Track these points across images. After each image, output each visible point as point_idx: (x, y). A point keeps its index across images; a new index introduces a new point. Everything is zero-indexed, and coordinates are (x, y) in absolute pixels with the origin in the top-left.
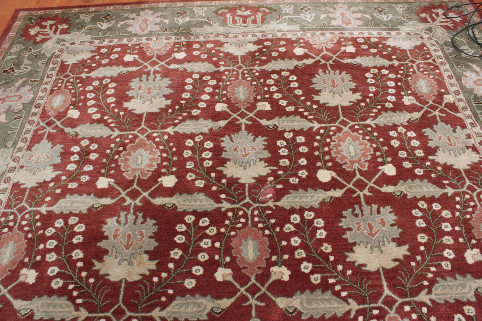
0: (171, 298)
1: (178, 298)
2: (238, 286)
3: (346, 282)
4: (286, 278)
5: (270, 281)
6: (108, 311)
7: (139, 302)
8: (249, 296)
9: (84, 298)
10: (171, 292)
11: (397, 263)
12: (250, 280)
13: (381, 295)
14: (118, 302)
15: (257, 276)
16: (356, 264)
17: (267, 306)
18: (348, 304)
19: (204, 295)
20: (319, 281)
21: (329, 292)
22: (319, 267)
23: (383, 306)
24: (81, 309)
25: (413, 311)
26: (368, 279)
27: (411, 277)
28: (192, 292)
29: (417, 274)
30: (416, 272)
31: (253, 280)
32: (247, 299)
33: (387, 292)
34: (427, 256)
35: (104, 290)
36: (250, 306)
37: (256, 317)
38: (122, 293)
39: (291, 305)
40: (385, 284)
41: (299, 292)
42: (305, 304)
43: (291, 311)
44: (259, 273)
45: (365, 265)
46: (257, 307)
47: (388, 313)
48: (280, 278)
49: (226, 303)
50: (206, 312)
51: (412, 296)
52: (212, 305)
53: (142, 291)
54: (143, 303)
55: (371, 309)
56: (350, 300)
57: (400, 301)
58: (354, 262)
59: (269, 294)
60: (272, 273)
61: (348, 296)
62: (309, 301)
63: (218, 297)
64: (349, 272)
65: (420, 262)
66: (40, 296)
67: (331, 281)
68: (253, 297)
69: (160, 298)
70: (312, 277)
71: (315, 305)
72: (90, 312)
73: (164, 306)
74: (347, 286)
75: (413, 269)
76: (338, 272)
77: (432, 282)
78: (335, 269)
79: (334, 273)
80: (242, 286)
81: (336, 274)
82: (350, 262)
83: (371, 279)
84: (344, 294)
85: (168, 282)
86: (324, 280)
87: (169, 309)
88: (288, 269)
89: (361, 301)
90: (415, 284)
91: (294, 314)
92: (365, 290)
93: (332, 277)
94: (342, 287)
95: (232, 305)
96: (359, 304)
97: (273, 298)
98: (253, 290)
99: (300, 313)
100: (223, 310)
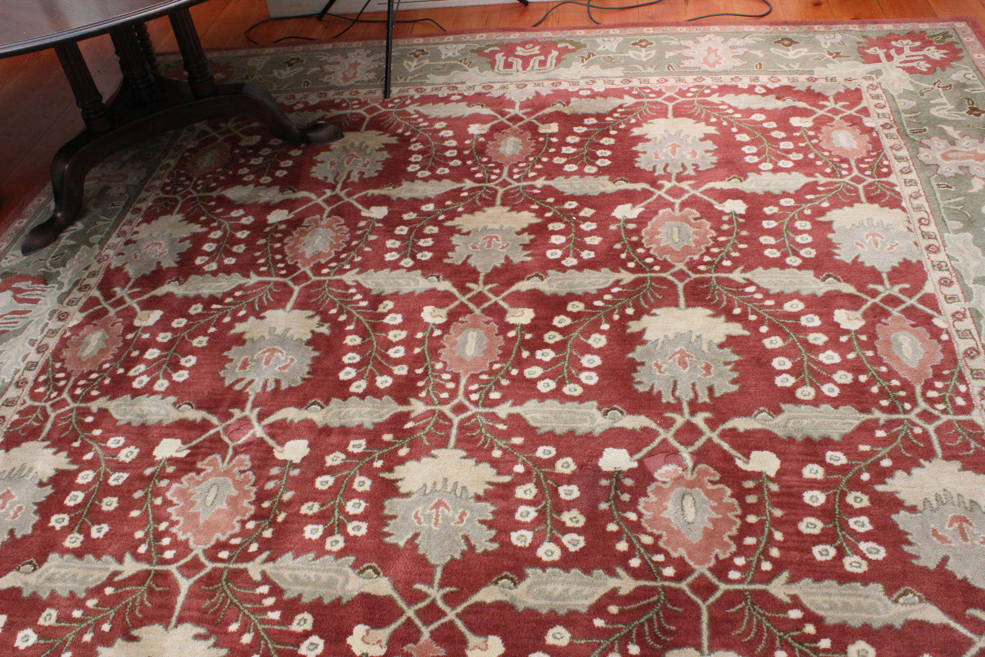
0: (598, 609)
1: (584, 610)
2: (459, 624)
3: (249, 609)
4: (360, 630)
5: (394, 626)
6: (727, 593)
7: (664, 608)
8: (440, 604)
9: (788, 621)
10: (599, 623)
11: (135, 633)
12: (432, 634)
13: (200, 580)
14: (709, 608)
15: (416, 642)
16: (212, 641)
17: (410, 583)
18: (263, 573)
19: (531, 613)
20: (298, 617)
21: (287, 596)
22: (288, 644)
23: (206, 562)
24: (787, 600)
25: (162, 550)
26: (205, 612)
27: (127, 604)
28: (553, 619)
29: (111, 608)
30: (112, 614)
31: (426, 633)
32: (446, 598)
33: (185, 584)
34: (70, 639)
35: (747, 632)
36: (441, 586)
37: (433, 567)
38: (704, 626)
39: (366, 581)
40: (181, 599)
41: (344, 601)
42: (341, 579)
43: (370, 571)
44: (411, 645)
45: (198, 637)
46: (430, 583)
47: (205, 551)
48: (372, 631)
49: (489, 595)
50: (528, 581)
51: (148, 572)
52: (515, 592)
53: (662, 628)
54: (655, 603)
55: (229, 560)
56: (257, 577)
57: (173, 568)
58: (215, 645)
59: (401, 603)
60: (384, 643)
61: (257, 585)
62: (331, 583)
63: (501, 606)
64: (234, 627)
65: (91, 629)
66: (889, 628)
67: (275, 615)
68: (433, 602)
69: (621, 612)
70: (308, 626)
71: (324, 577)
72: (764, 593)
73: (612, 596)
74: (250, 601)
75: (114, 618)
76: (256, 630)
77: (97, 591)
78: (257, 637)
79: (264, 630)
80: (451, 624)
81: (260, 627)
82: (222, 647)
83: (199, 609)
84: (264, 589)
85: (605, 643)
86: (287, 618)
87: (602, 591)
88: (349, 646)
89: (239, 576)
90: (128, 592)
91: (365, 566)
92: (224, 591)
93: (272, 622)
94: (260, 603)
95: (475, 590)
96: (245, 571)
97: (396, 596)
98: (431, 613)
99: (354, 566)
100: (496, 583)
